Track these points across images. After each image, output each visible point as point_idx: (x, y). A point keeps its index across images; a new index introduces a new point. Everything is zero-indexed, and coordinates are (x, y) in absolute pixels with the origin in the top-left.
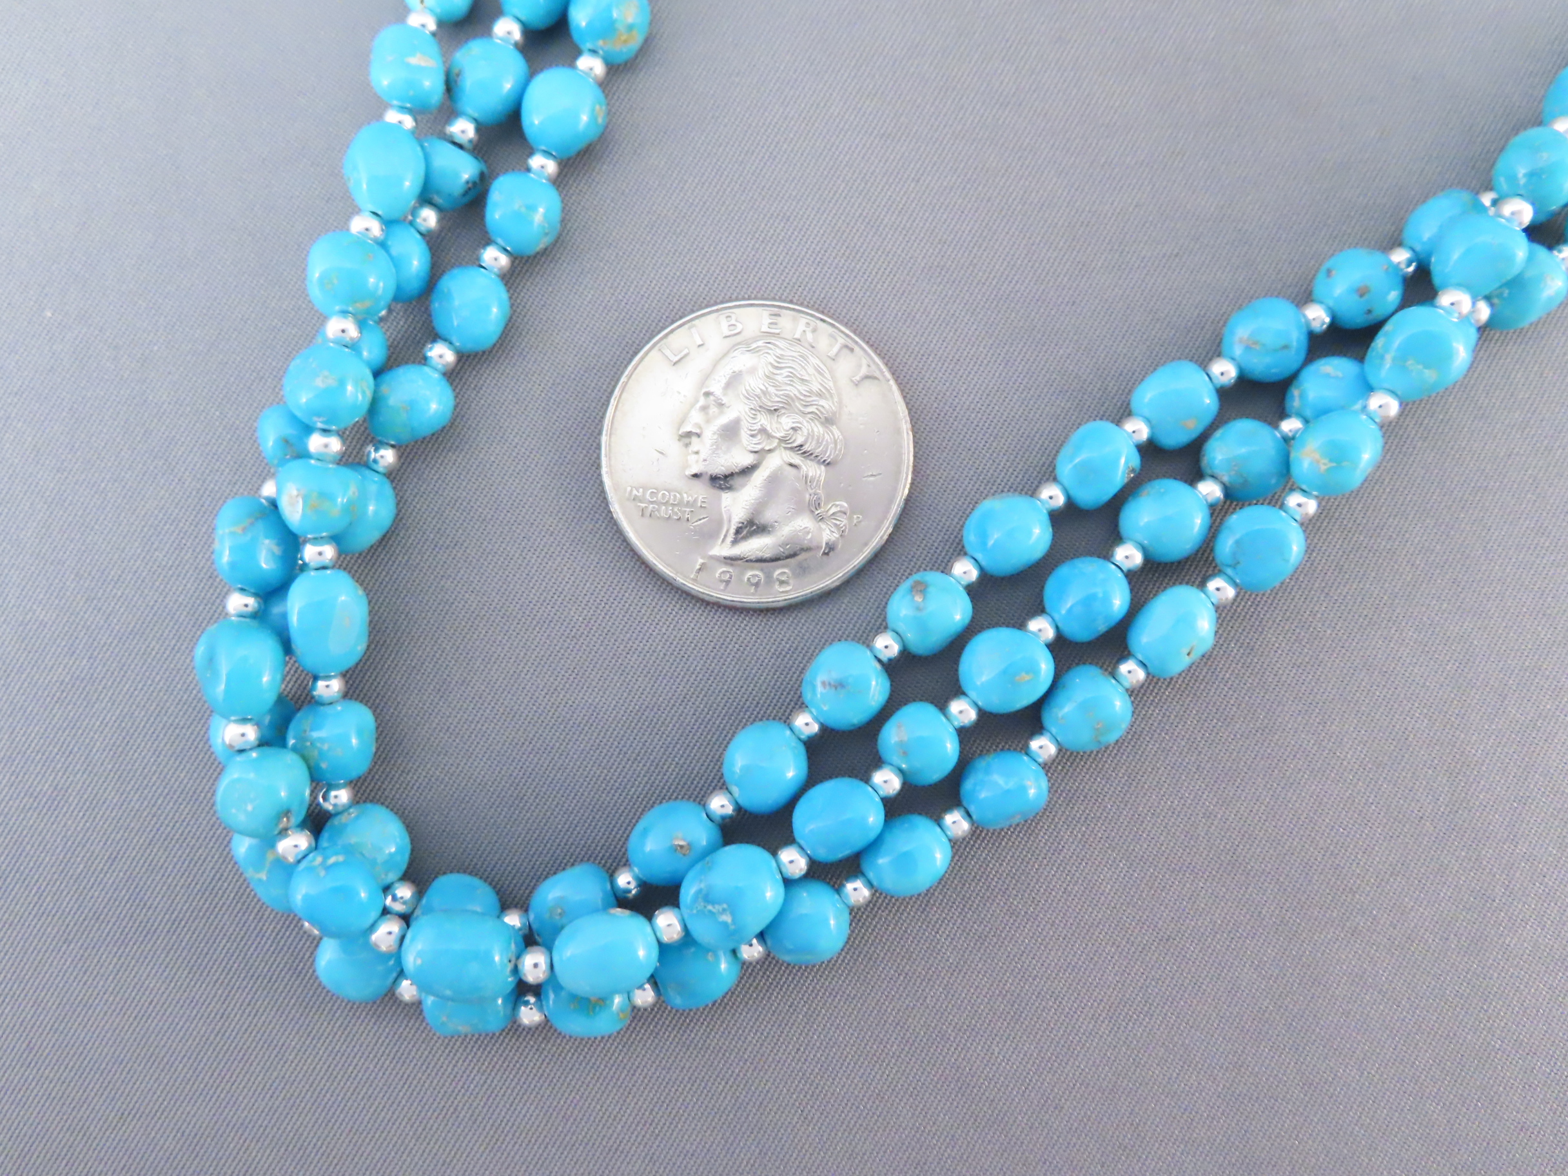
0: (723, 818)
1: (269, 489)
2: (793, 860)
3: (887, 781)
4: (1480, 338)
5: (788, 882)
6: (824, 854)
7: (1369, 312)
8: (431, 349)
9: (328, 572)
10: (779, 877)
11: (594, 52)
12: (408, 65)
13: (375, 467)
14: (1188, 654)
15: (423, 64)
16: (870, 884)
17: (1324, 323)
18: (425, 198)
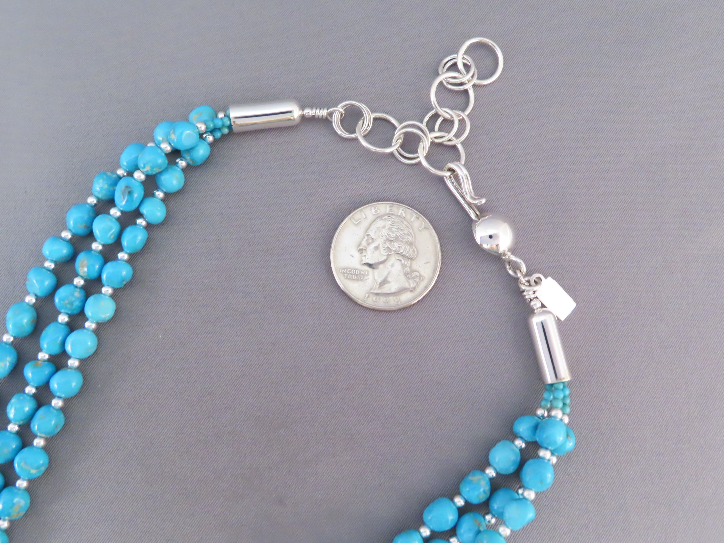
11: (5, 520)
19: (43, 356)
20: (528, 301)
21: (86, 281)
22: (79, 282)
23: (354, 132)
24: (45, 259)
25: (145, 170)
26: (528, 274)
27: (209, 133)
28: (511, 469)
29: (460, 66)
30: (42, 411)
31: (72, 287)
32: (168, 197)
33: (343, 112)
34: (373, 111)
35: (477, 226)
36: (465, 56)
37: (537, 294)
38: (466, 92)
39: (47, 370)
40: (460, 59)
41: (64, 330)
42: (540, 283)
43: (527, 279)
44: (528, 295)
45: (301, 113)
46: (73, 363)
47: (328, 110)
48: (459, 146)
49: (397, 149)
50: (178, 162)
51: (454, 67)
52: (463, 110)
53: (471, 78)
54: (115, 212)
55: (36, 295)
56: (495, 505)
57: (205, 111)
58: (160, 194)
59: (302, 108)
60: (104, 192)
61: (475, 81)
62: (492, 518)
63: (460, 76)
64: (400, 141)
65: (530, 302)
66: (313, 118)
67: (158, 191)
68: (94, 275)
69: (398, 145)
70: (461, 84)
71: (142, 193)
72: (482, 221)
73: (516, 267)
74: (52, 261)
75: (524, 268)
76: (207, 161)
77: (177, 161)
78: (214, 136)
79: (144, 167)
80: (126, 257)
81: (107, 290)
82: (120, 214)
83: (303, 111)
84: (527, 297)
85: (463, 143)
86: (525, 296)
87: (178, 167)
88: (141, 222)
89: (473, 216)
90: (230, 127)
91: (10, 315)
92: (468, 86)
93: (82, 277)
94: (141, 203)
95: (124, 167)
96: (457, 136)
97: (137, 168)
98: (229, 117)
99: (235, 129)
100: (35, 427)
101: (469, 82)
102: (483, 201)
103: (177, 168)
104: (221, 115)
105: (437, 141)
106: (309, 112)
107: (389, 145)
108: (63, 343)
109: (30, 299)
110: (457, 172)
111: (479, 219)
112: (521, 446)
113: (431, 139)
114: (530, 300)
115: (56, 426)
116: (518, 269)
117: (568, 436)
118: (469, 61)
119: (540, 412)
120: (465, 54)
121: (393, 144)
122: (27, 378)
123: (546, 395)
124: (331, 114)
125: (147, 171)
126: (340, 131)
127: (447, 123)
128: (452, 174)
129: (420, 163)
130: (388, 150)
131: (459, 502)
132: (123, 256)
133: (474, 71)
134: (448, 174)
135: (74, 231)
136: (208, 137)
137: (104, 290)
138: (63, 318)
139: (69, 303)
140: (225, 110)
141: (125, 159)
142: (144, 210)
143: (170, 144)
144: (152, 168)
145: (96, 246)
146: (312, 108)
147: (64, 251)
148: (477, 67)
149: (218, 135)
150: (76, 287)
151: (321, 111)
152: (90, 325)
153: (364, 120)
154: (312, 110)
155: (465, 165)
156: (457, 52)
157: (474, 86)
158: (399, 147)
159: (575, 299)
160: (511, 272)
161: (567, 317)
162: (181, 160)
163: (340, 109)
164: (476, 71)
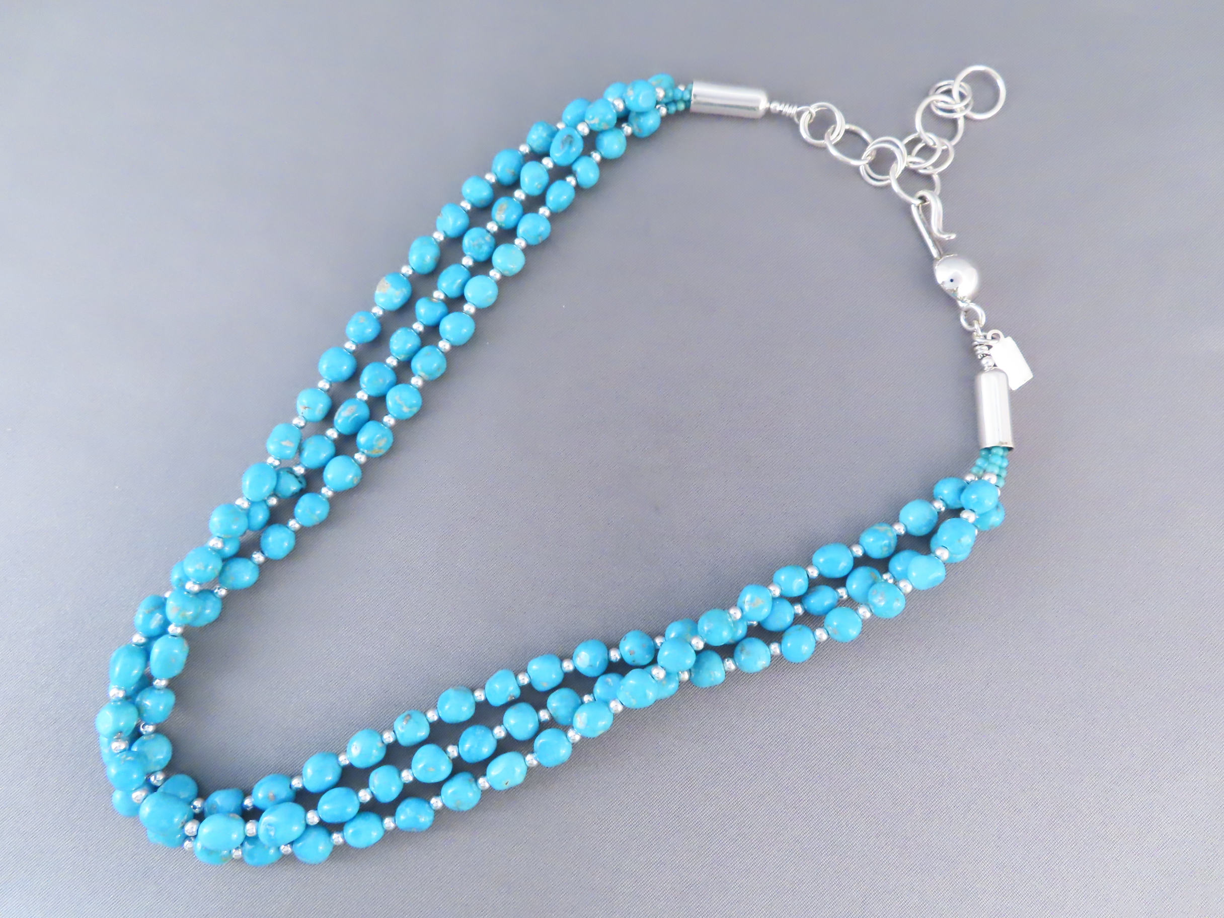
0: (297, 789)
1: (167, 595)
2: (313, 817)
3: (364, 796)
4: (678, 690)
5: (307, 826)
6: (327, 819)
7: (634, 661)
8: (255, 554)
9: (176, 638)
10: (303, 822)
11: (363, 453)
12: (281, 445)
13: (216, 595)
14: (506, 784)
15: (288, 445)
16: (343, 837)
17: (617, 658)
18: (274, 494)
19: (438, 295)
20: (979, 357)
21: (500, 228)
22: (492, 227)
23: (821, 137)
24: (462, 198)
25: (592, 122)
26: (985, 329)
27: (664, 105)
28: (924, 531)
29: (955, 94)
30: (426, 350)
31: (484, 231)
32: (605, 163)
33: (814, 115)
34: (847, 122)
35: (937, 265)
36: (963, 84)
37: (991, 352)
38: (954, 122)
39: (441, 309)
40: (957, 86)
41: (464, 274)
42: (998, 340)
43: (984, 334)
44: (980, 351)
45: (767, 105)
46: (469, 308)
47: (798, 107)
48: (936, 177)
49: (864, 165)
50: (624, 127)
51: (948, 92)
52: (951, 138)
53: (964, 108)
54: (548, 163)
55: (445, 232)
56: (897, 565)
57: (666, 80)
58: (596, 157)
59: (771, 101)
60: (541, 141)
61: (968, 112)
62: (890, 578)
63: (953, 103)
64: (870, 158)
65: (982, 359)
66: (779, 116)
67: (595, 152)
68: (510, 224)
69: (867, 162)
70: (951, 111)
71: (581, 150)
72: (945, 259)
73: (971, 317)
74: (470, 201)
75: (983, 320)
76: (654, 136)
77: (623, 125)
78: (668, 109)
79: (593, 119)
80: (547, 213)
81: (520, 242)
82: (552, 167)
83: (770, 104)
84: (979, 352)
85: (940, 174)
86: (977, 350)
87: (623, 132)
88: (571, 180)
89: (934, 252)
90: (688, 103)
91: (416, 244)
92: (959, 116)
93: (497, 223)
94: (575, 161)
95: (567, 122)
96: (936, 165)
97: (582, 120)
98: (690, 92)
99: (693, 108)
100: (416, 364)
101: (961, 111)
102: (953, 236)
103: (621, 132)
104: (682, 88)
105: (912, 166)
106: (777, 107)
107: (858, 157)
108: (463, 285)
109: (439, 236)
110: (930, 202)
111: (941, 258)
112: (940, 509)
113: (907, 164)
114: (982, 356)
115: (438, 368)
116: (975, 319)
117: (997, 507)
118: (967, 89)
119: (969, 478)
120: (962, 81)
121: (863, 158)
122: (417, 313)
123: (979, 462)
124: (799, 114)
125: (594, 124)
126: (805, 133)
127: (927, 151)
128: (921, 204)
129: (889, 187)
130: (854, 163)
131: (858, 551)
132: (544, 211)
133: (970, 101)
134: (918, 202)
135: (499, 175)
136: (662, 108)
137: (517, 241)
138: (467, 261)
139: (477, 245)
140: (688, 83)
141: (570, 113)
142: (579, 168)
143: (624, 102)
144: (601, 121)
145: (519, 195)
146: (781, 103)
147: (485, 193)
148: (974, 98)
149: (673, 109)
150: (488, 232)
151: (791, 108)
152: (495, 274)
153: (835, 128)
154: (780, 104)
155: (940, 196)
156: (954, 78)
157: (966, 118)
158: (867, 164)
159: (1033, 370)
160: (964, 324)
161: (1019, 388)
162: (628, 125)
163: (814, 109)
164: (972, 103)
